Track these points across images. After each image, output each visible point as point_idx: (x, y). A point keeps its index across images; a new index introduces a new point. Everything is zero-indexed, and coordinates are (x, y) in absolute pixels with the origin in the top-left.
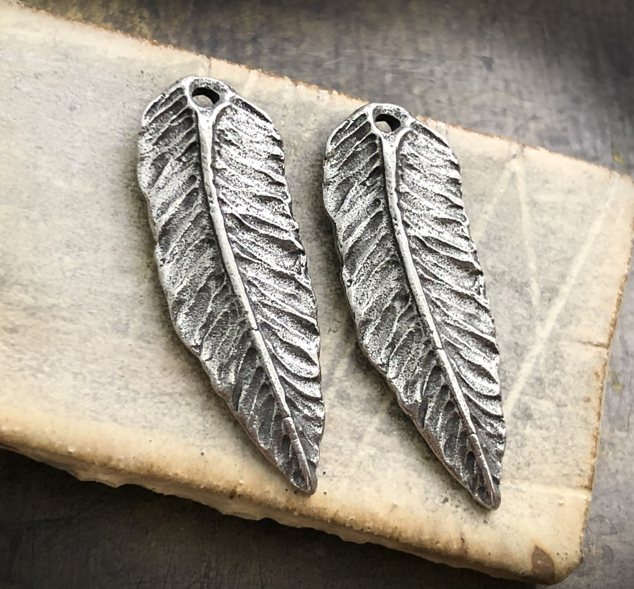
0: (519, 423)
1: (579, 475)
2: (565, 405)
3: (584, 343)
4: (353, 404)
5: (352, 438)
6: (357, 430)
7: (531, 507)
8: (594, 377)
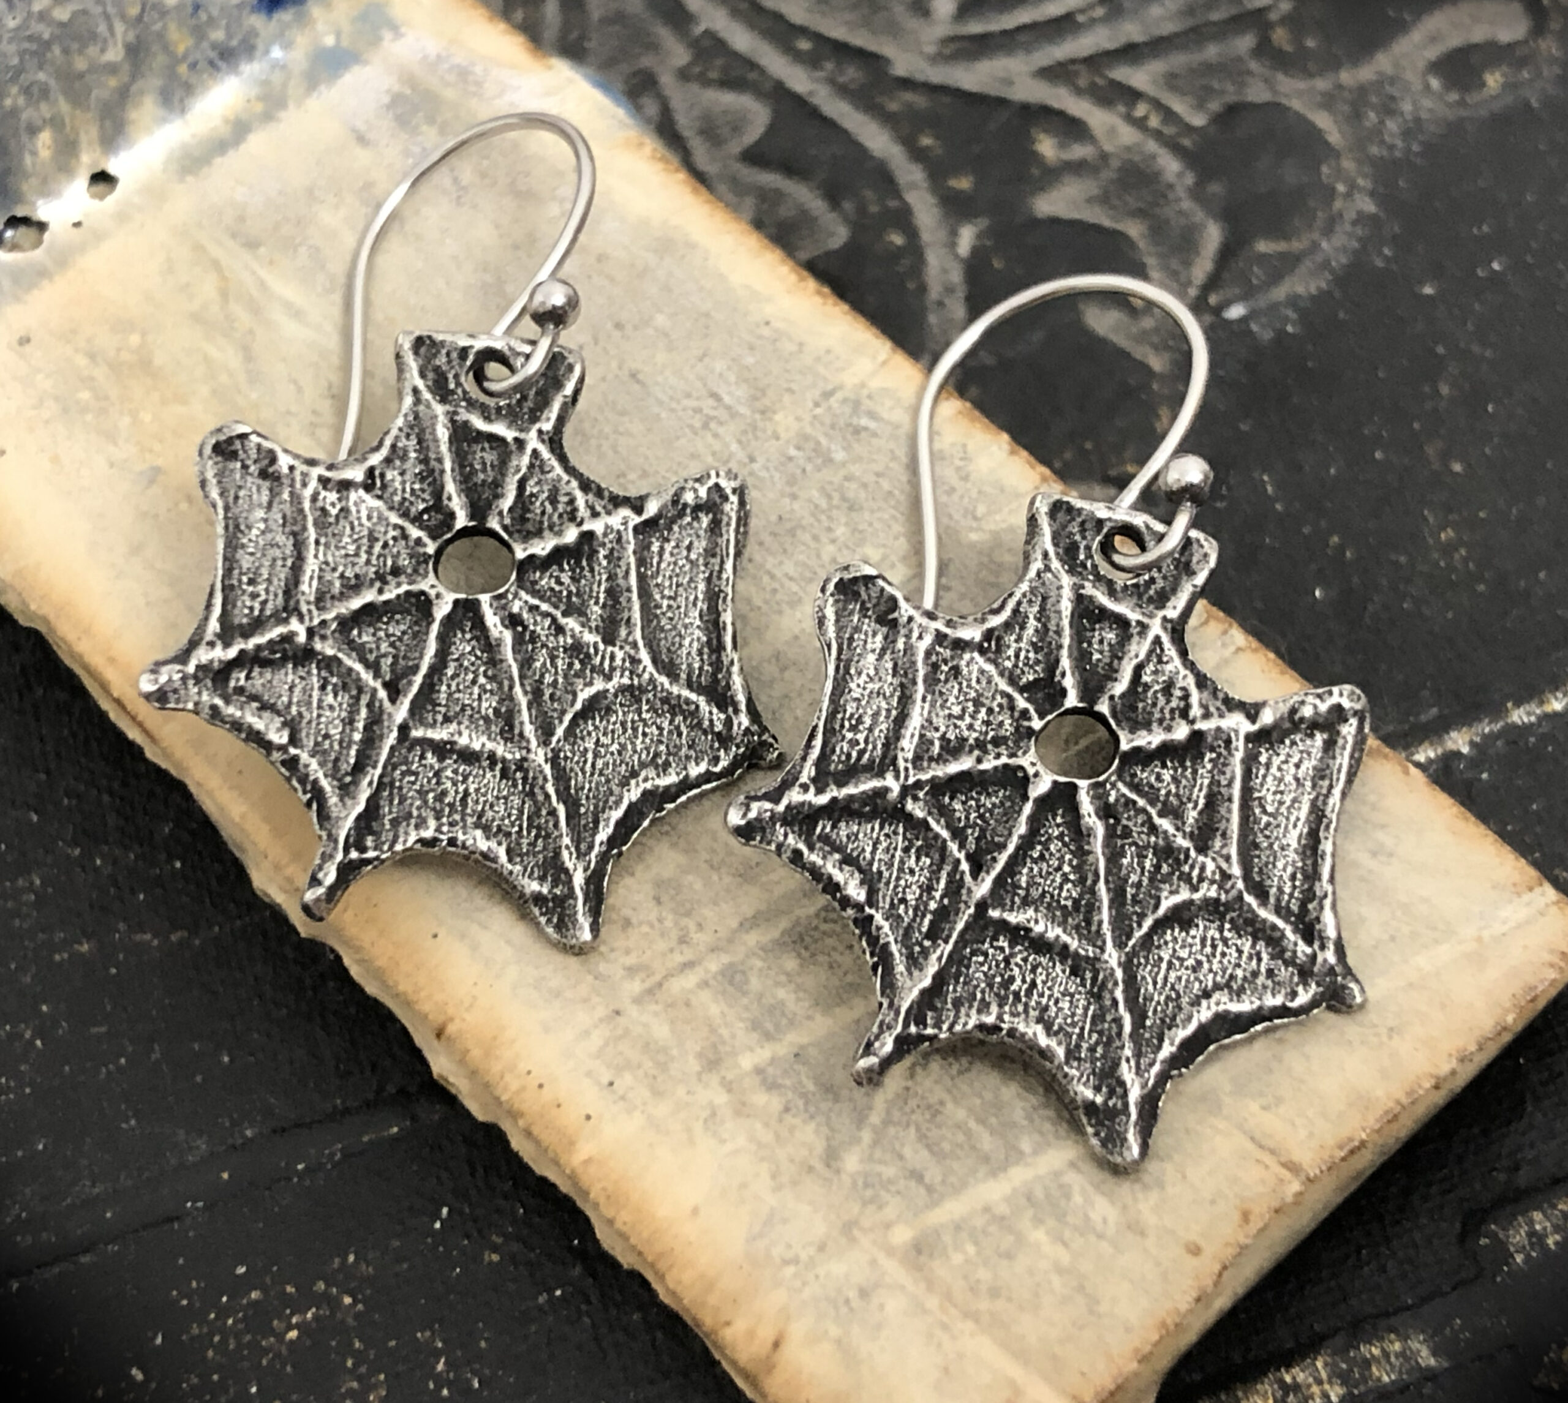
0: (1030, 1213)
1: (1083, 1374)
2: (1143, 1234)
3: (1261, 1147)
4: (745, 1001)
5: (700, 1055)
6: (721, 1048)
7: (946, 1370)
8: (1236, 1217)
